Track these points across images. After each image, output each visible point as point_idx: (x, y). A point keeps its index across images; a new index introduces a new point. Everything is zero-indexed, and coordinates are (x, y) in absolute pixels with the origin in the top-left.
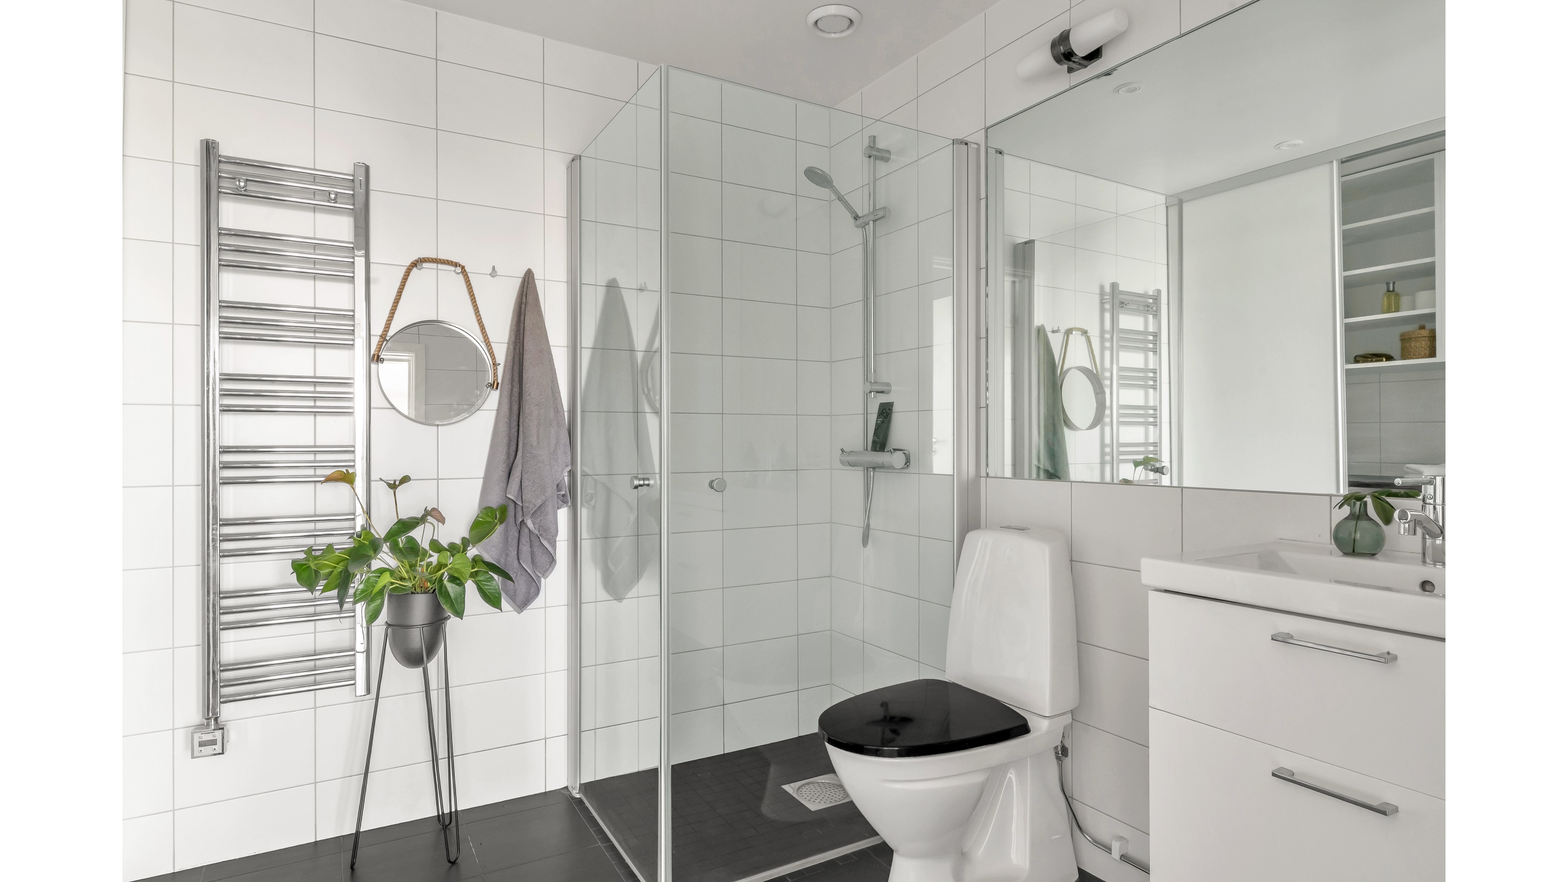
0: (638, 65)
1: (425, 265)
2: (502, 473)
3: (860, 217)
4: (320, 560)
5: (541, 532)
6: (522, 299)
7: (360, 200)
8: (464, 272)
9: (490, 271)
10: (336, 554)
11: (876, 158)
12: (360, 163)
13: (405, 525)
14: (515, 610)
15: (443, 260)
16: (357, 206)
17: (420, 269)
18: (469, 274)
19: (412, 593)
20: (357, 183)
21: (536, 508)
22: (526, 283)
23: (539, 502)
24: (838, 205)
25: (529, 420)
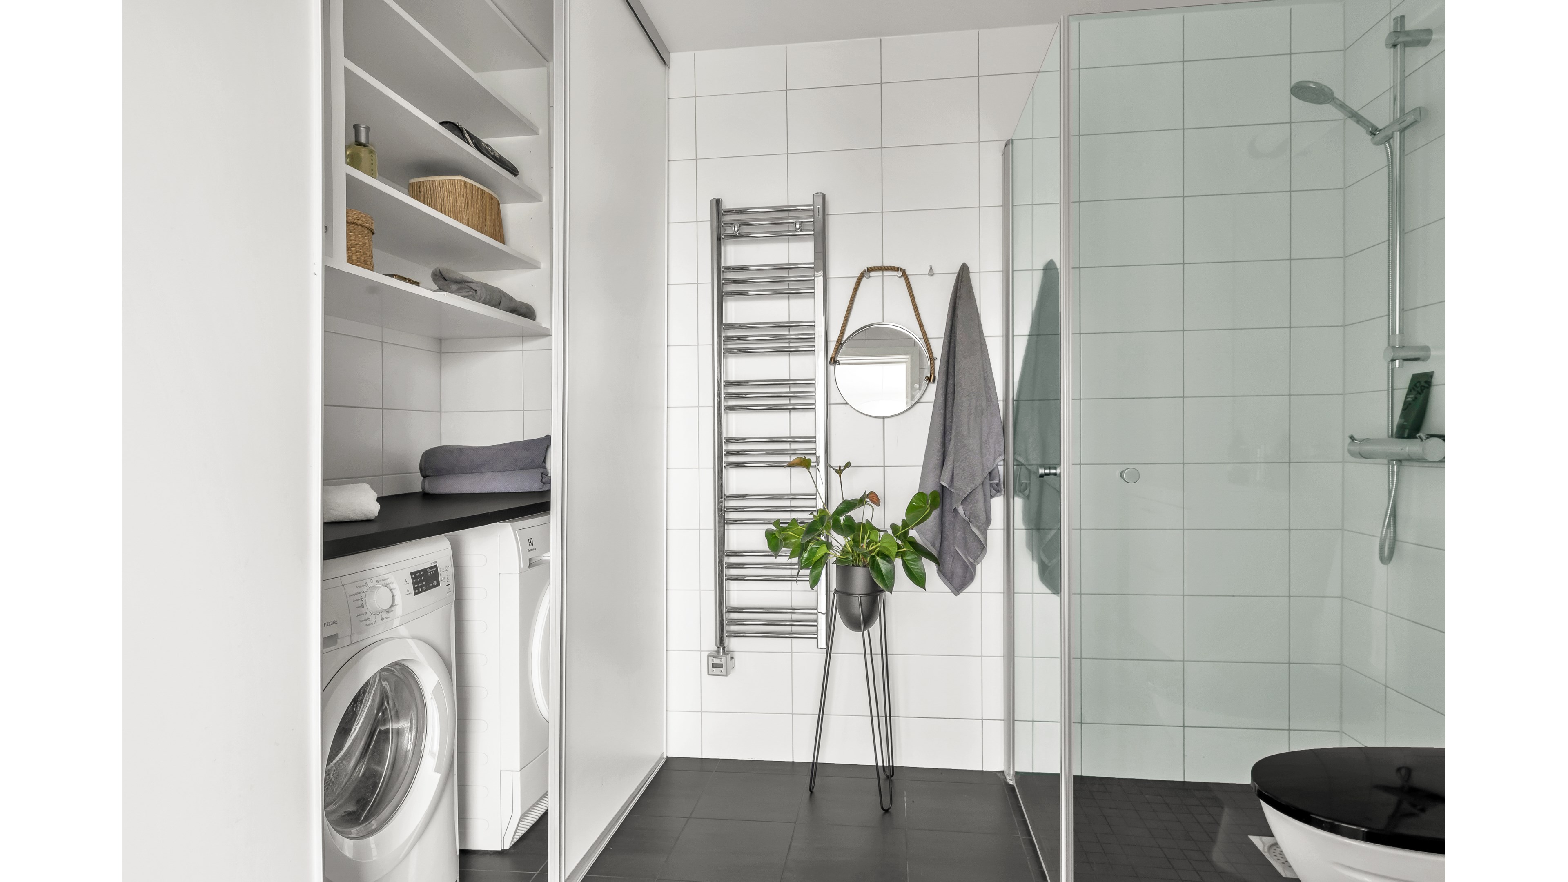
0: (1079, 25)
1: (872, 274)
2: (937, 461)
3: (1380, 130)
4: (788, 531)
5: (971, 520)
6: (956, 294)
7: (819, 225)
8: (904, 274)
9: (927, 271)
10: (799, 527)
11: (1406, 45)
12: (818, 193)
13: (849, 505)
14: (953, 592)
15: (887, 267)
16: (815, 231)
17: (868, 278)
18: (909, 277)
19: (853, 566)
20: (816, 210)
21: (965, 496)
22: (960, 277)
23: (968, 490)
24: (1351, 123)
25: (961, 410)
